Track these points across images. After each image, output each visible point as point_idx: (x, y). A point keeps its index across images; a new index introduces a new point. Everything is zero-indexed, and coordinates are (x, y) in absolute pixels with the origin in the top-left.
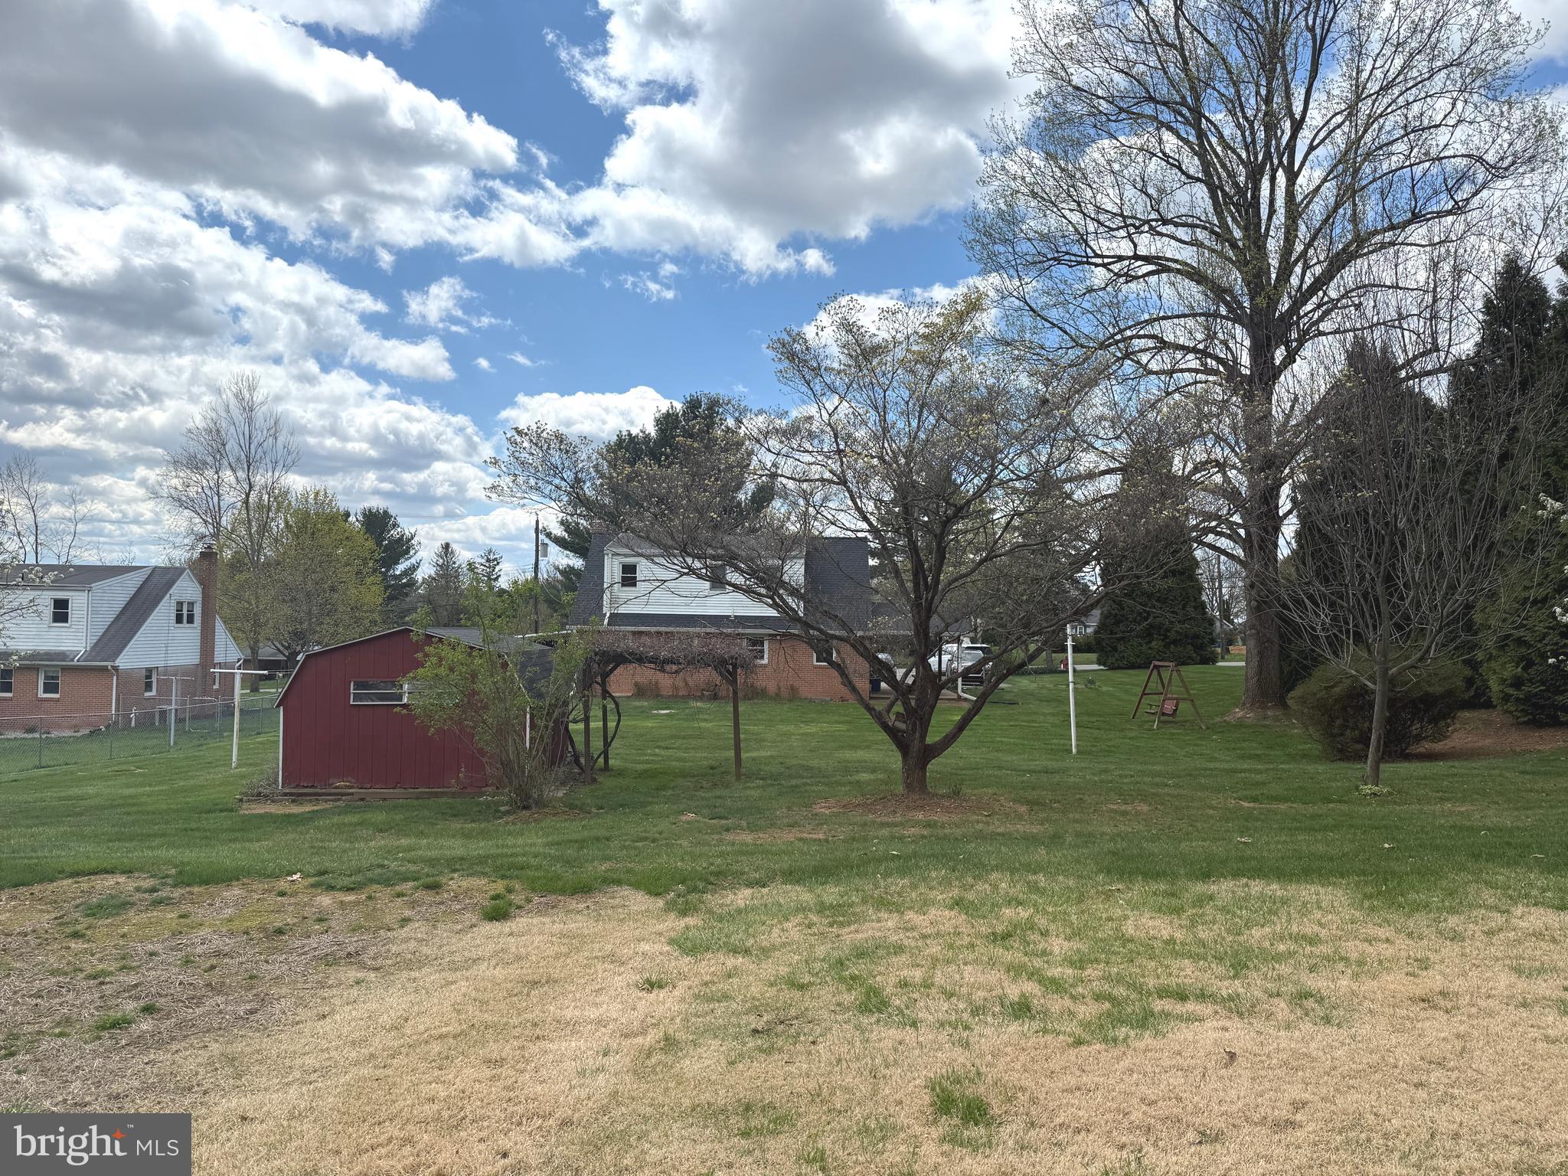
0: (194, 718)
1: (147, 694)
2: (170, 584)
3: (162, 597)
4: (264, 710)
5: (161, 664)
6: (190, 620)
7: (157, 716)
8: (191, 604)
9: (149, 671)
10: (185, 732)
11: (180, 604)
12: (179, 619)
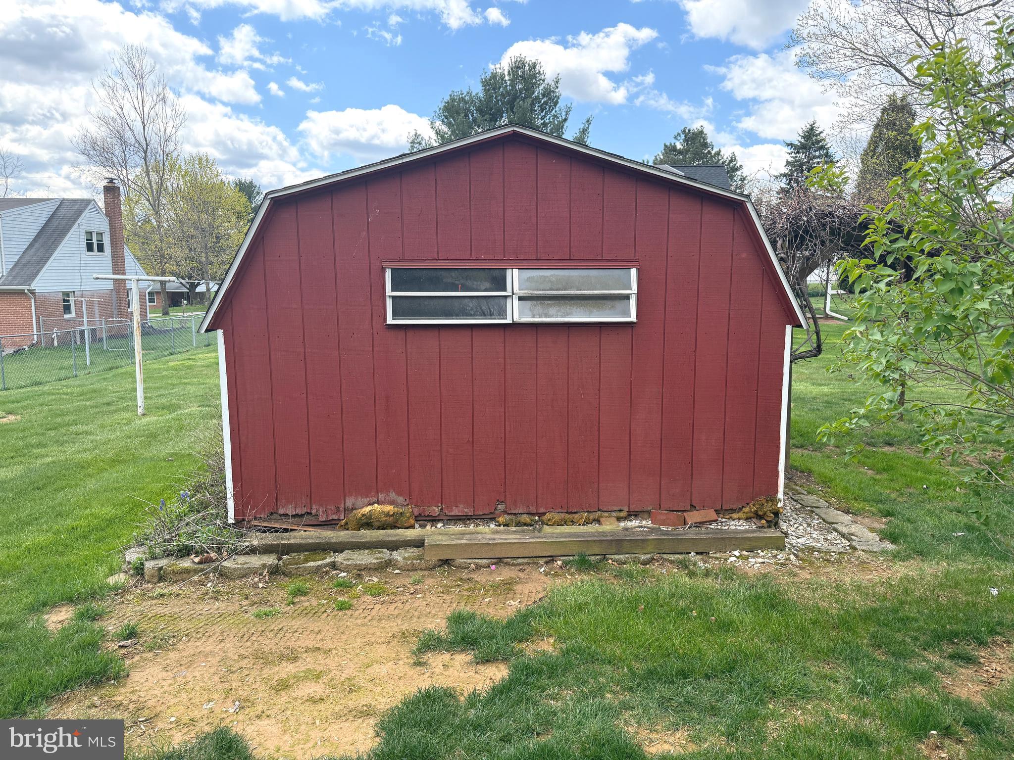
0: (110, 337)
1: (67, 316)
2: (78, 214)
3: (70, 227)
4: (175, 330)
5: (77, 288)
6: (101, 248)
7: (78, 336)
8: (100, 234)
9: (67, 294)
10: (103, 351)
11: (89, 233)
12: (90, 248)
